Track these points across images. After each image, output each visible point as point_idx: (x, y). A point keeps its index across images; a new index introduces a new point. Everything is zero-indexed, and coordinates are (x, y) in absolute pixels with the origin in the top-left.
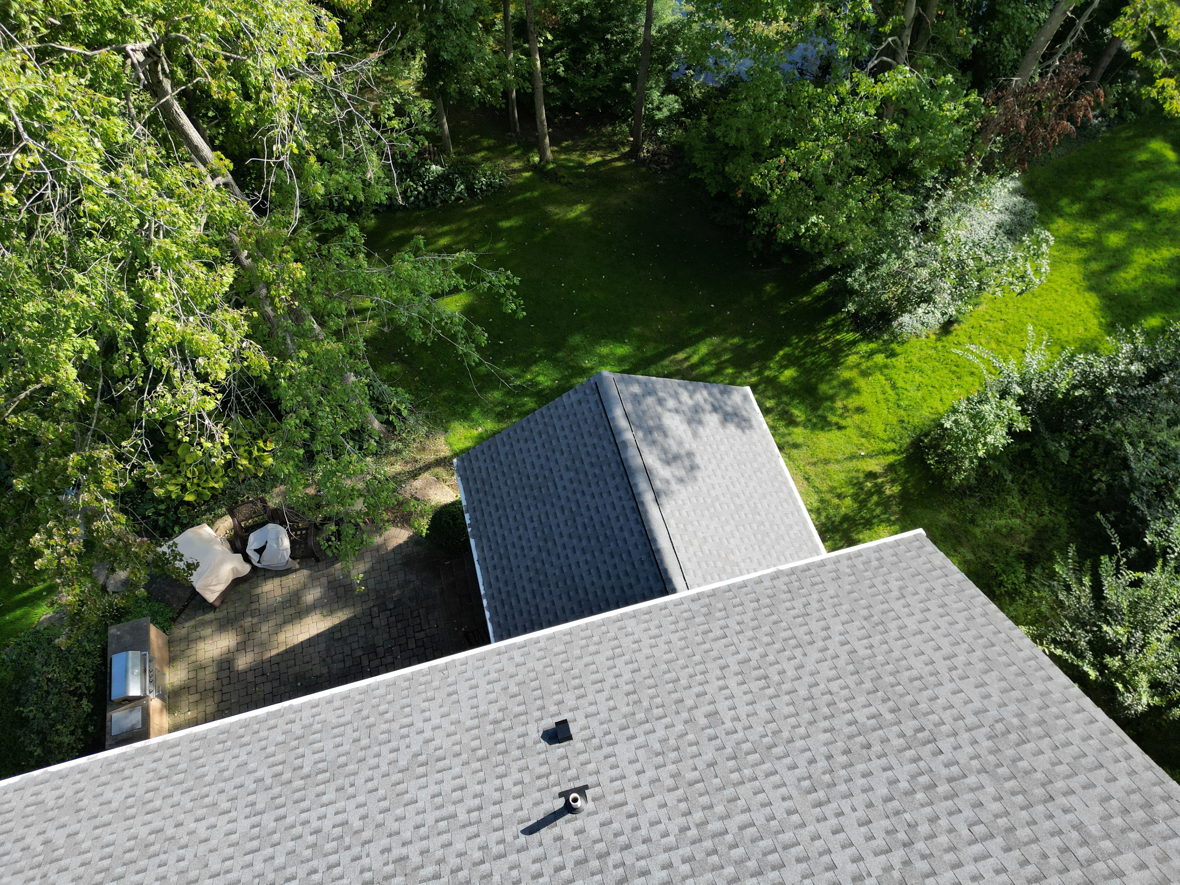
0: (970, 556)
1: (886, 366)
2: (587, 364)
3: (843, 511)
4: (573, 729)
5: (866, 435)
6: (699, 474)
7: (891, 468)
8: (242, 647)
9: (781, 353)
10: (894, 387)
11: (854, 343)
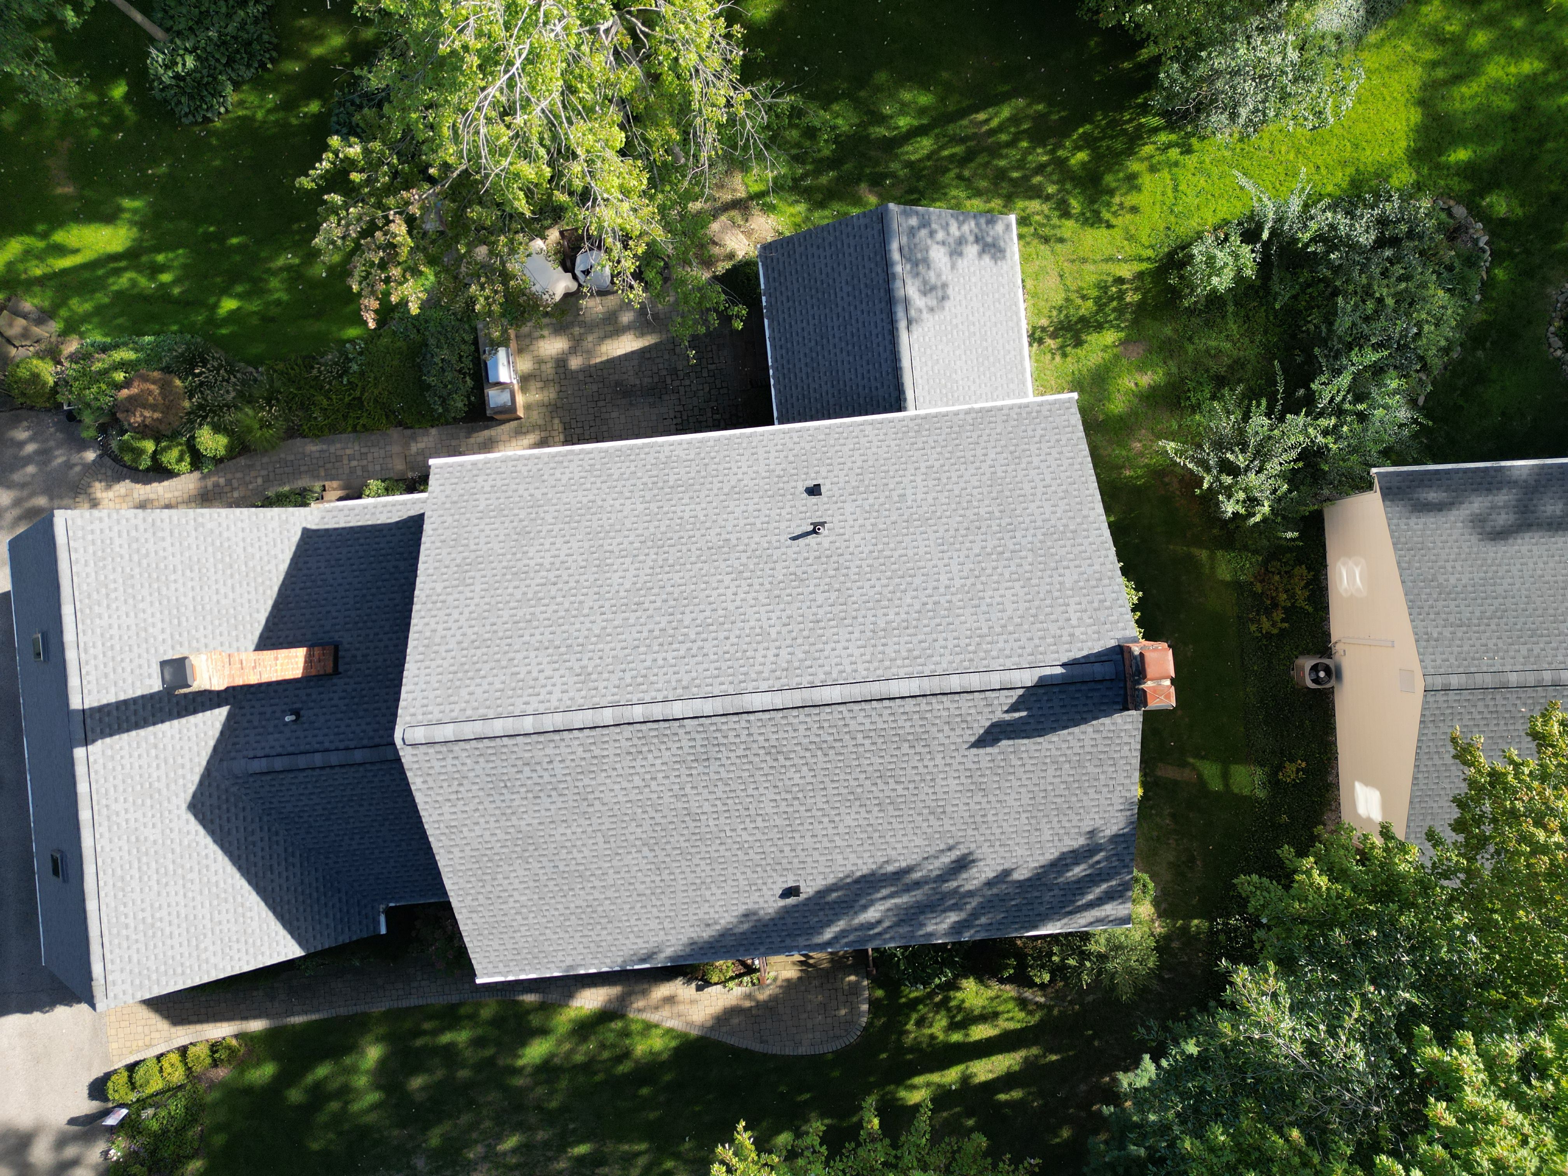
0: (1174, 370)
1: (1176, 164)
2: (887, 110)
3: (1082, 312)
4: (823, 489)
5: (1130, 238)
6: (947, 304)
7: (1140, 275)
8: (574, 350)
9: (1081, 130)
10: (1176, 189)
11: (1156, 130)
